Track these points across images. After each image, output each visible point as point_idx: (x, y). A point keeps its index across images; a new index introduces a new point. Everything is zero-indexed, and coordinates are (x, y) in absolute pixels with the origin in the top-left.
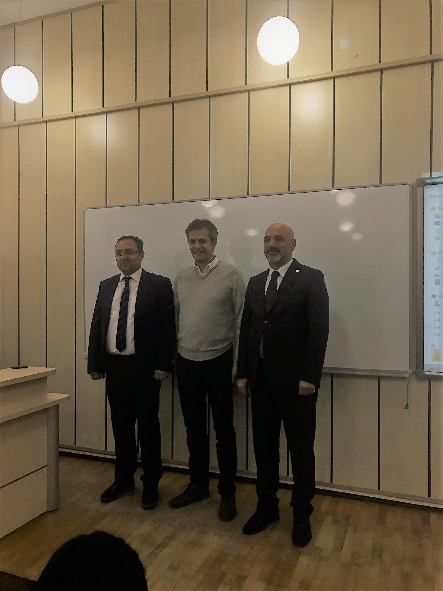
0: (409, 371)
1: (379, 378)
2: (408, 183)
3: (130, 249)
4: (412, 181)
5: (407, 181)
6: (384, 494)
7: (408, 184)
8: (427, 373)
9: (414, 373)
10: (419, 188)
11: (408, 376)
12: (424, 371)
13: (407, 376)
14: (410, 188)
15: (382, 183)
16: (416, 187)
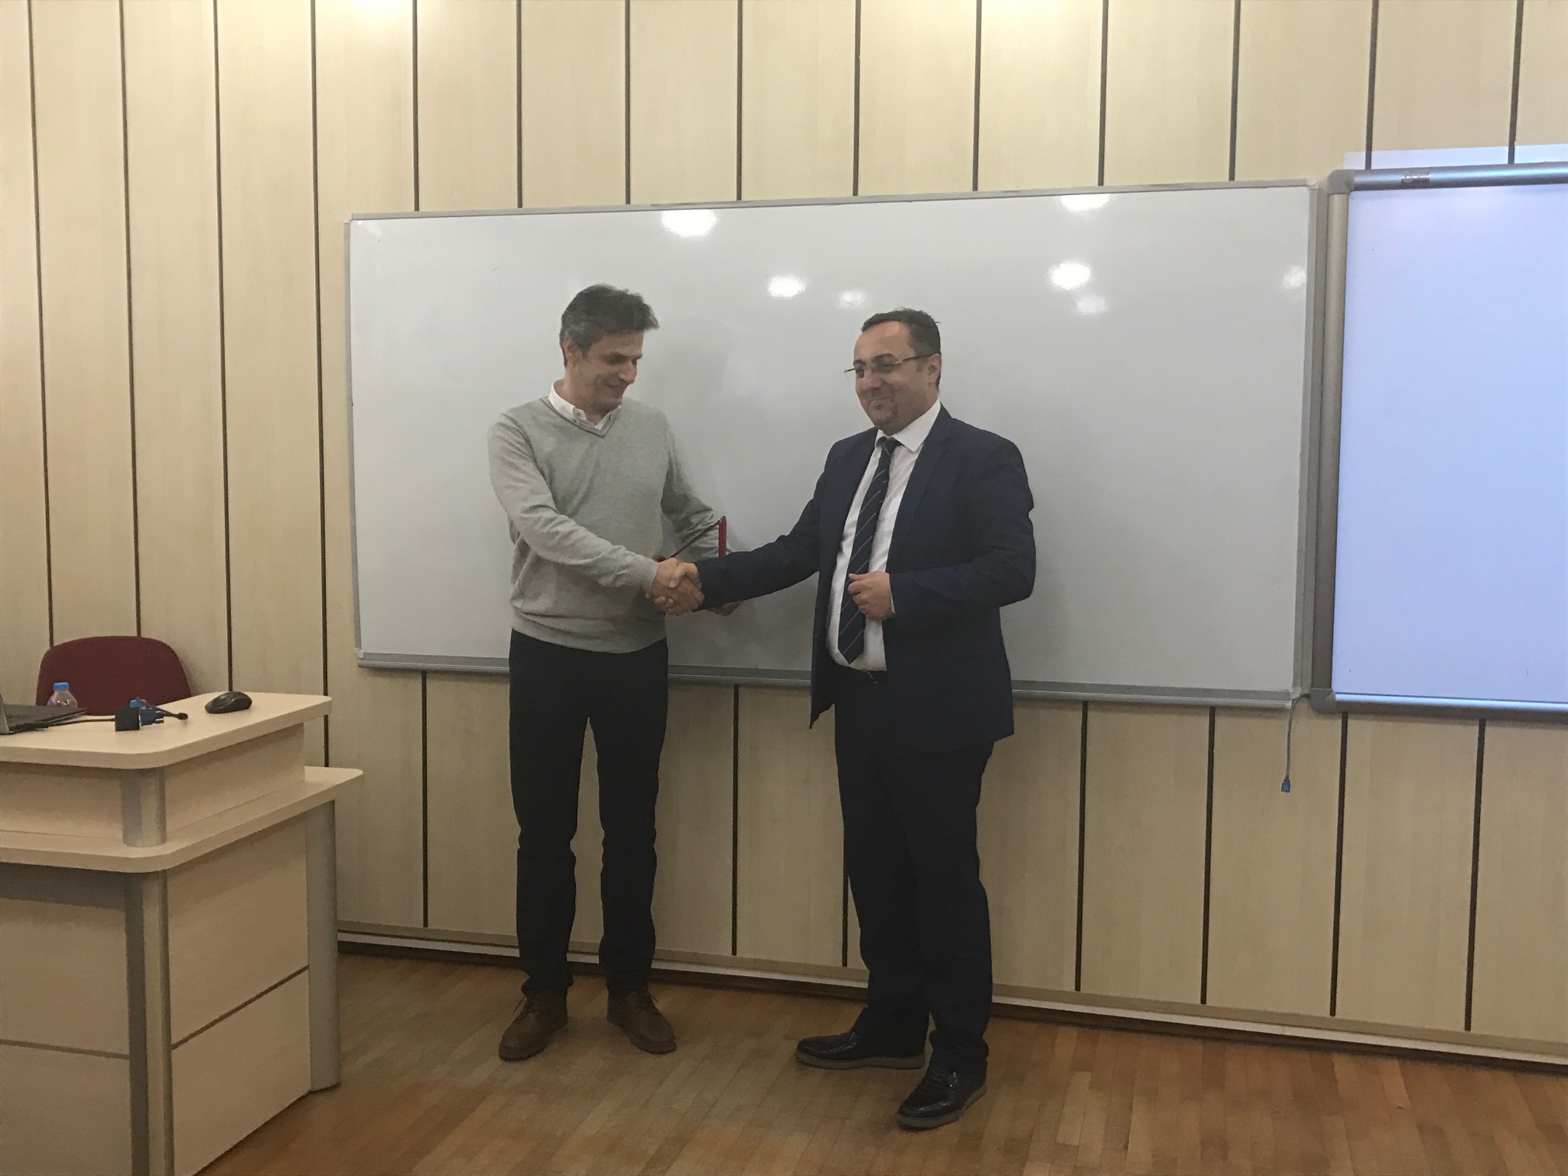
0: (1294, 693)
1: (1213, 711)
2: (1308, 183)
3: (889, 355)
4: (1317, 177)
5: (1303, 177)
6: (1217, 1013)
7: (1307, 186)
8: (1339, 697)
9: (1307, 696)
10: (1337, 199)
11: (1289, 704)
12: (1331, 691)
13: (1287, 704)
14: (1312, 196)
15: (1237, 178)
16: (1329, 195)
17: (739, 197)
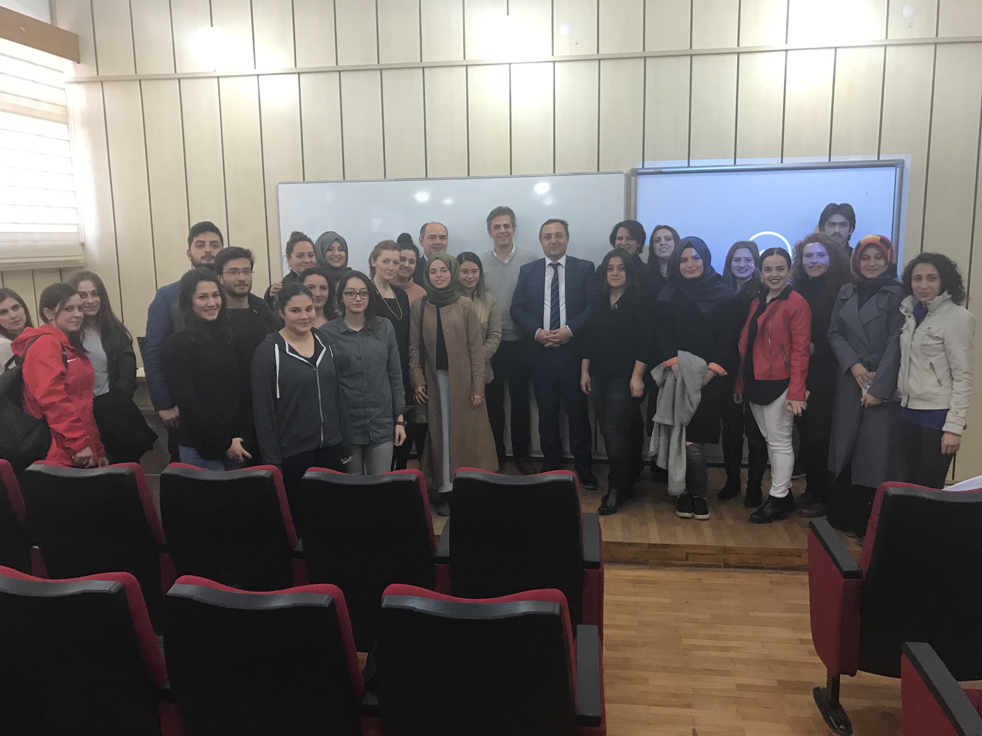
2: (624, 172)
3: (557, 233)
5: (622, 170)
10: (633, 178)
14: (625, 177)
15: (600, 171)
16: (631, 177)
17: (426, 176)
